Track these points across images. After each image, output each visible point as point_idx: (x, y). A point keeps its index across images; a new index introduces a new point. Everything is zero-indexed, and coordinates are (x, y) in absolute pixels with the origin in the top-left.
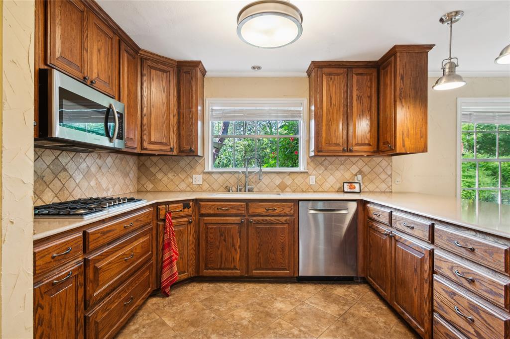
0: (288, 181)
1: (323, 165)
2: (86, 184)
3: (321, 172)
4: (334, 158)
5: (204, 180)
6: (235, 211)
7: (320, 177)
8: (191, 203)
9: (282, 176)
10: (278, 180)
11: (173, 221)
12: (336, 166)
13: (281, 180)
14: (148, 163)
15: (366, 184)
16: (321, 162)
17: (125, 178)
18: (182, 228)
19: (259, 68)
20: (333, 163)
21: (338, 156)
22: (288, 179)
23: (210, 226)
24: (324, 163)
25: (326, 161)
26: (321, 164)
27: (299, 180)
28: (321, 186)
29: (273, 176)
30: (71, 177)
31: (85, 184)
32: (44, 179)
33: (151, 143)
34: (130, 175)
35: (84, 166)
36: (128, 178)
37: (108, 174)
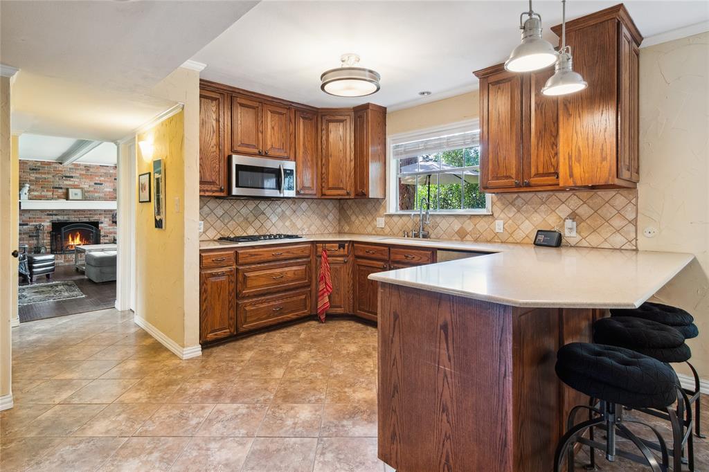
0: (469, 226)
1: (514, 205)
2: (281, 224)
3: (511, 215)
4: (531, 195)
5: (386, 223)
6: (378, 256)
7: (510, 222)
8: (346, 245)
9: (462, 220)
10: (456, 225)
11: (328, 259)
12: (533, 206)
13: (460, 226)
14: (345, 206)
15: (584, 234)
16: (511, 201)
17: (322, 220)
18: (338, 267)
19: (429, 93)
20: (529, 203)
21: (536, 191)
22: (469, 224)
23: (362, 268)
24: (516, 202)
25: (519, 199)
26: (512, 204)
27: (482, 225)
28: (511, 234)
29: (452, 219)
30: (268, 218)
31: (280, 224)
32: (249, 220)
33: (329, 189)
34: (329, 217)
35: (279, 210)
36: (326, 220)
37: (303, 217)
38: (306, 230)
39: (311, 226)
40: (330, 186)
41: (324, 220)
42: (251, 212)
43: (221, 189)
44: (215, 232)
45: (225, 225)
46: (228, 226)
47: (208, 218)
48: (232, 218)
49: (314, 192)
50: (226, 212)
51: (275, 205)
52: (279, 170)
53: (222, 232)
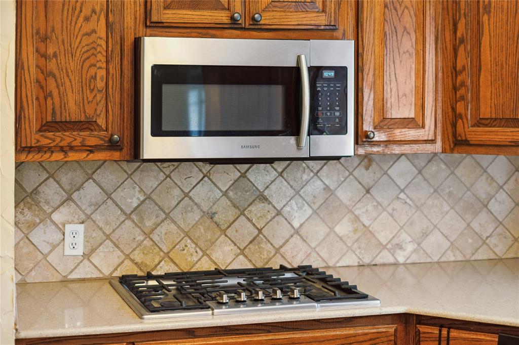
2: (322, 230)
17: (468, 217)
30: (279, 213)
31: (318, 230)
32: (216, 218)
33: (481, 122)
34: (494, 206)
35: (315, 187)
36: (483, 216)
37: (397, 205)
38: (410, 247)
39: (425, 235)
40: (486, 111)
41: (476, 214)
42: (225, 194)
43: (111, 140)
44: (116, 257)
45: (148, 235)
46: (155, 237)
47: (97, 217)
48: (167, 216)
49: (427, 132)
50: (149, 198)
51: (302, 173)
52: (296, 71)
53: (138, 256)
